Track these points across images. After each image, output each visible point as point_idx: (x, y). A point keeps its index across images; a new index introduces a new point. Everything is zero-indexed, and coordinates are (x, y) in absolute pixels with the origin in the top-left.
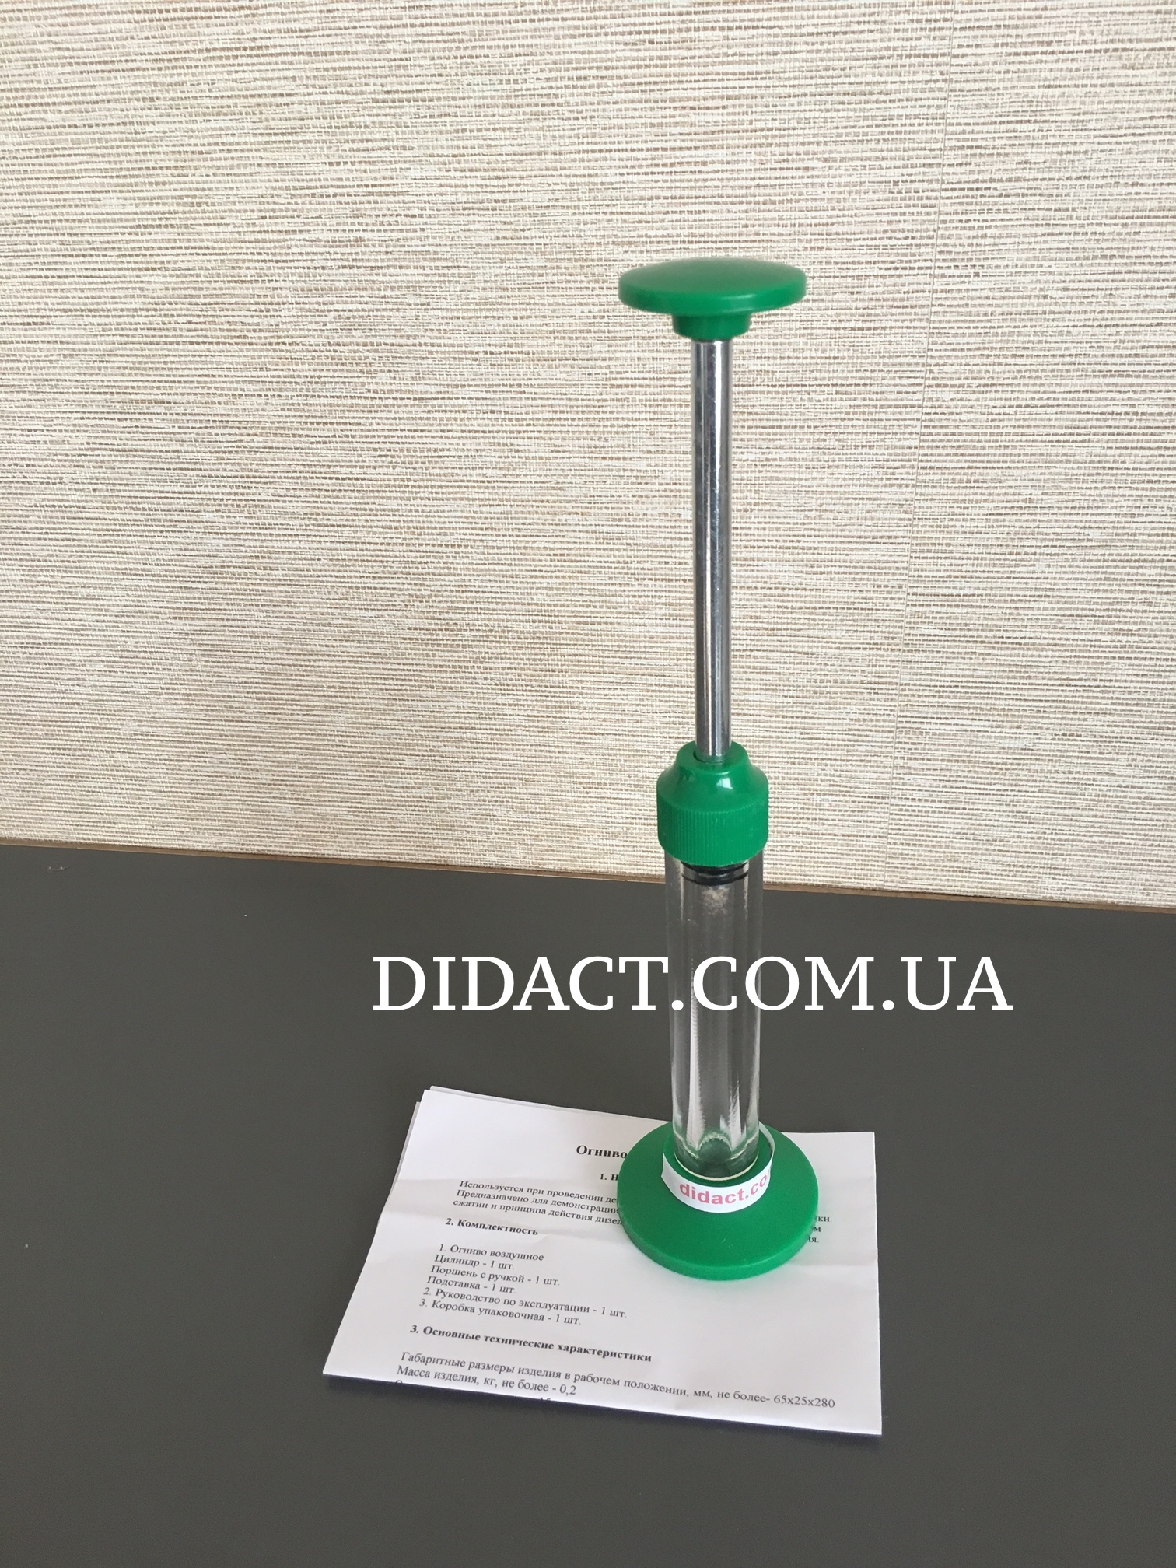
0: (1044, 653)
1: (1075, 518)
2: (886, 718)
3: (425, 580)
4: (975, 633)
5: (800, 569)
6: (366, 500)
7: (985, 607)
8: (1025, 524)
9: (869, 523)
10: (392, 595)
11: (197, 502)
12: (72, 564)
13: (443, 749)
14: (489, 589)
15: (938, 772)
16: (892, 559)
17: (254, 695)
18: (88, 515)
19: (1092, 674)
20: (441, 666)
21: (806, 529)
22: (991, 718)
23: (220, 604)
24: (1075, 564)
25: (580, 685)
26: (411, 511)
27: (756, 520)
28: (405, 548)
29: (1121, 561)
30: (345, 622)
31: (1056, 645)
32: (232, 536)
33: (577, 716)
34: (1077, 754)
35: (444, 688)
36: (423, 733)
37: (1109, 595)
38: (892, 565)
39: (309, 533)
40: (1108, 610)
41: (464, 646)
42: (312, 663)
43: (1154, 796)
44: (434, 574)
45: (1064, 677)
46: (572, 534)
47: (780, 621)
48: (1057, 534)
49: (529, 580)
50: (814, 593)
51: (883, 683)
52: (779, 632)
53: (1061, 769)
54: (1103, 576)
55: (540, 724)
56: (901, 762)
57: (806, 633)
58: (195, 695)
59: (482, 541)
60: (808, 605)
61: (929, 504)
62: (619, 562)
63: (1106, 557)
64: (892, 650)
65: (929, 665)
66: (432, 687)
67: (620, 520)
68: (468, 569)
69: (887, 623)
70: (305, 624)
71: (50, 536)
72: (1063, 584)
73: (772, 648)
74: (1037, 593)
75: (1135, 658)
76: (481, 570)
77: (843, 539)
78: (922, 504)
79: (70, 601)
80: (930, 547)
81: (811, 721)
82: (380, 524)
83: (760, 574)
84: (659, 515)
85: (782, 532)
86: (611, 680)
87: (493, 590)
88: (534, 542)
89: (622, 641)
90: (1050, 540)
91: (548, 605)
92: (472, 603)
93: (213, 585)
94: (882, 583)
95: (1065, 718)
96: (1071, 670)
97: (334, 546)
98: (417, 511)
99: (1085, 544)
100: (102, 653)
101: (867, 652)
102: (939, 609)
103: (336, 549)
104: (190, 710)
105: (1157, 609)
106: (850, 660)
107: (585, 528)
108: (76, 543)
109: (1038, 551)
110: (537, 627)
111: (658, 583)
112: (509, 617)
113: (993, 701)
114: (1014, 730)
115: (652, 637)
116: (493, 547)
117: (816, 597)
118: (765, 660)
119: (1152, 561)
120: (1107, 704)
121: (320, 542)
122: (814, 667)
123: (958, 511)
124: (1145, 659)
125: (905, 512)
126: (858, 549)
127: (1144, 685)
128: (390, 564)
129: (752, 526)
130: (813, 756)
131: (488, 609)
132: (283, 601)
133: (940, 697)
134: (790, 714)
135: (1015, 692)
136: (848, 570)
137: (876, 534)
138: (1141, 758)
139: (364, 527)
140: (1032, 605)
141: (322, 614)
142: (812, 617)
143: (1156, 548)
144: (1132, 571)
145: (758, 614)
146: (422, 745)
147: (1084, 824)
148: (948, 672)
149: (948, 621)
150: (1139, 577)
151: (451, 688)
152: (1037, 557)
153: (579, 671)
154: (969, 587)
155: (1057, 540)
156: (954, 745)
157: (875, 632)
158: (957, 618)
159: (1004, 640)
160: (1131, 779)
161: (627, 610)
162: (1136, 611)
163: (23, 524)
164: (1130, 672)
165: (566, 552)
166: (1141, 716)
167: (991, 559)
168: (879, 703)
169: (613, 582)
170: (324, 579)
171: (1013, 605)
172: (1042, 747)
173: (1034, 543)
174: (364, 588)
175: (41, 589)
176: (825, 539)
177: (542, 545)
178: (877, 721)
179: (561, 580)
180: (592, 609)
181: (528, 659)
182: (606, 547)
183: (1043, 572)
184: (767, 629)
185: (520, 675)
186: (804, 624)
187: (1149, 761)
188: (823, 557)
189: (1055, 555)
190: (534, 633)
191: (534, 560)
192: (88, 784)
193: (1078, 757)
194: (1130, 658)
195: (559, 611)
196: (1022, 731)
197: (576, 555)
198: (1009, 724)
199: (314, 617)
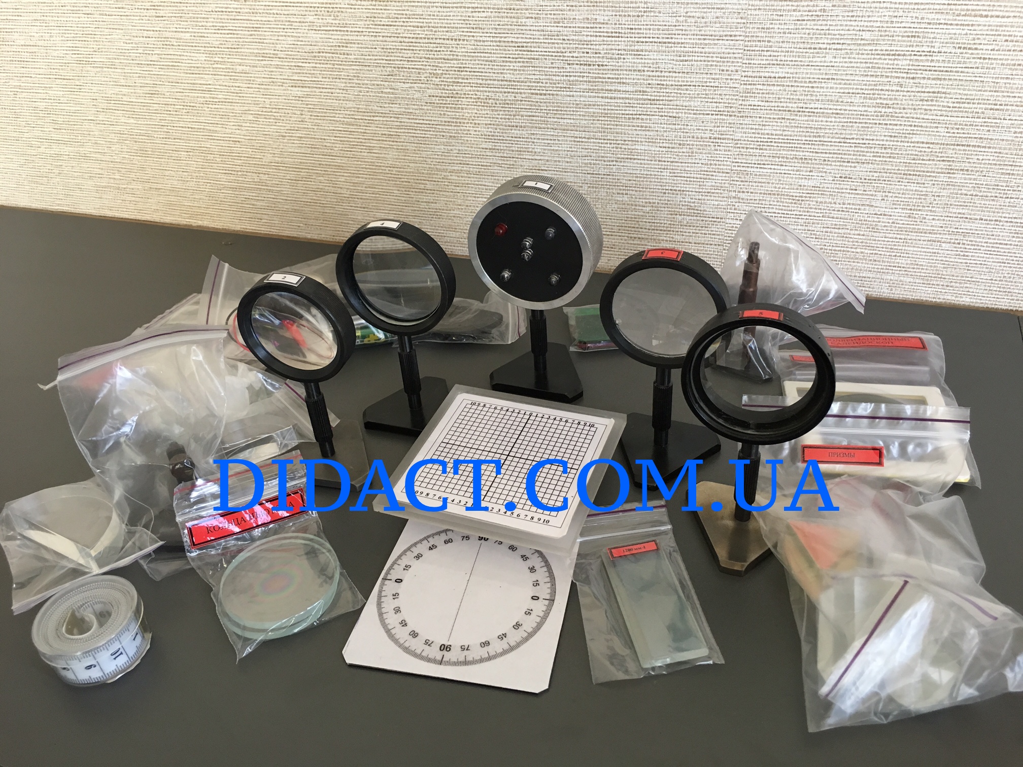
0: (830, 120)
1: (853, 23)
2: (725, 163)
3: (439, 63)
4: (785, 105)
5: (672, 58)
6: (403, 8)
7: (792, 86)
8: (820, 28)
9: (718, 25)
10: (419, 73)
11: (304, 9)
12: (233, 50)
13: (450, 177)
14: (477, 70)
15: (758, 202)
16: (732, 51)
17: (338, 139)
18: (241, 18)
19: (861, 135)
20: (449, 122)
21: (678, 30)
22: (793, 164)
23: (318, 78)
24: (853, 56)
25: (533, 137)
26: (430, 15)
27: (645, 23)
28: (427, 41)
29: (883, 55)
30: (391, 91)
31: (837, 114)
32: (324, 32)
33: (530, 157)
34: (848, 191)
35: (451, 136)
36: (438, 167)
37: (874, 79)
38: (731, 55)
39: (369, 30)
40: (873, 89)
41: (462, 109)
42: (372, 118)
43: (898, 222)
44: (444, 59)
45: (842, 136)
46: (529, 32)
47: (658, 94)
48: (841, 35)
49: (502, 64)
50: (680, 75)
51: (723, 139)
52: (658, 102)
53: (838, 201)
54: (871, 65)
55: (508, 163)
56: (734, 194)
57: (675, 103)
58: (305, 137)
59: (473, 36)
60: (677, 83)
61: (757, 12)
62: (558, 52)
63: (873, 52)
64: (730, 116)
65: (754, 127)
66: (443, 136)
67: (559, 23)
68: (465, 56)
69: (727, 97)
70: (368, 92)
71: (221, 31)
72: (844, 71)
73: (653, 113)
74: (827, 77)
75: (890, 124)
76: (473, 57)
77: (700, 37)
78: (753, 12)
79: (233, 74)
80: (757, 43)
81: (676, 164)
82: (411, 24)
83: (646, 61)
84: (584, 20)
85: (661, 32)
86: (552, 133)
87: (480, 70)
88: (505, 37)
89: (559, 107)
90: (836, 39)
91: (514, 81)
92: (467, 79)
93: (314, 65)
94: (725, 69)
95: (842, 166)
96: (847, 132)
97: (384, 39)
98: (434, 15)
99: (859, 42)
100: (251, 109)
101: (714, 117)
102: (761, 87)
103: (386, 41)
104: (302, 147)
105: (906, 90)
106: (703, 122)
107: (537, 28)
108: (235, 36)
109: (828, 47)
110: (507, 96)
111: (582, 67)
112: (489, 89)
113: (795, 153)
114: (808, 174)
115: (577, 104)
116: (480, 41)
117: (682, 77)
118: (648, 121)
119: (904, 55)
120: (869, 157)
121: (376, 36)
122: (679, 127)
123: (776, 17)
124: (896, 125)
125: (742, 18)
126: (710, 44)
127: (895, 143)
128: (418, 52)
129: (642, 27)
130: (678, 189)
131: (477, 84)
132: (355, 76)
133: (760, 149)
134: (663, 159)
135: (810, 146)
136: (703, 59)
137: (722, 33)
138: (891, 194)
139: (402, 26)
140: (823, 85)
141: (378, 85)
142: (679, 92)
143: (907, 46)
144: (890, 62)
145: (645, 89)
146: (437, 174)
147: (851, 240)
148: (766, 132)
149: (767, 96)
150: (895, 67)
151: (454, 137)
152: (828, 51)
153: (532, 127)
154: (781, 72)
155: (841, 39)
156: (768, 183)
157: (720, 103)
158: (773, 94)
159: (804, 110)
160: (884, 209)
161: (562, 86)
162: (892, 91)
163: (205, 24)
164: (886, 134)
165: (525, 44)
166: (892, 165)
167: (797, 52)
168: (720, 153)
169: (554, 66)
170: (379, 61)
171: (810, 85)
172: (826, 185)
173: (826, 41)
174: (402, 68)
175: (215, 66)
176: (689, 37)
177: (510, 40)
178: (719, 165)
179: (521, 64)
180: (541, 85)
181: (501, 118)
182: (550, 41)
183: (831, 62)
184: (650, 100)
185: (496, 129)
186: (674, 97)
187: (896, 197)
188: (687, 49)
189: (840, 49)
190: (505, 100)
191: (505, 50)
192: (246, 194)
193: (849, 193)
194: (886, 124)
195: (520, 85)
196: (813, 174)
197: (531, 47)
198: (805, 169)
199: (373, 87)
